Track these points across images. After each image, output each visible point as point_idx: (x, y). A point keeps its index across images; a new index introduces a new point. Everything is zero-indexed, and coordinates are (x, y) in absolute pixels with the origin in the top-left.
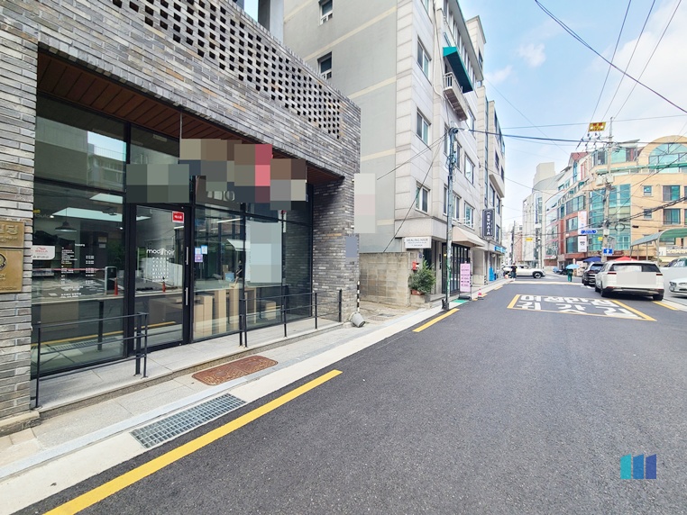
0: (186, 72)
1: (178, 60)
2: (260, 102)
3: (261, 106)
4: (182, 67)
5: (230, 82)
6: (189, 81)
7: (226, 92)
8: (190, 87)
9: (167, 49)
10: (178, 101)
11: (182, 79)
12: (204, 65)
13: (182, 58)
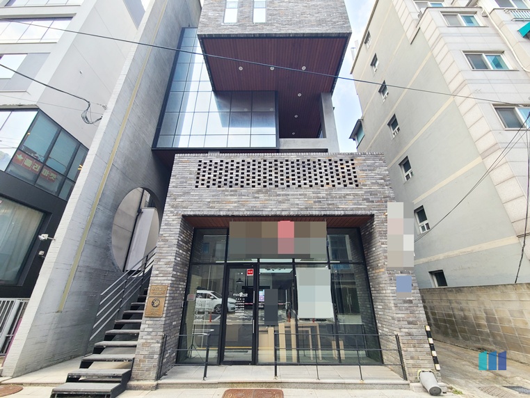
0: (234, 199)
1: (231, 195)
2: (278, 193)
3: (279, 195)
4: (232, 197)
5: (258, 192)
6: (235, 202)
7: (256, 198)
8: (236, 205)
9: (226, 193)
10: (230, 213)
11: (232, 202)
12: (243, 191)
13: (232, 193)
